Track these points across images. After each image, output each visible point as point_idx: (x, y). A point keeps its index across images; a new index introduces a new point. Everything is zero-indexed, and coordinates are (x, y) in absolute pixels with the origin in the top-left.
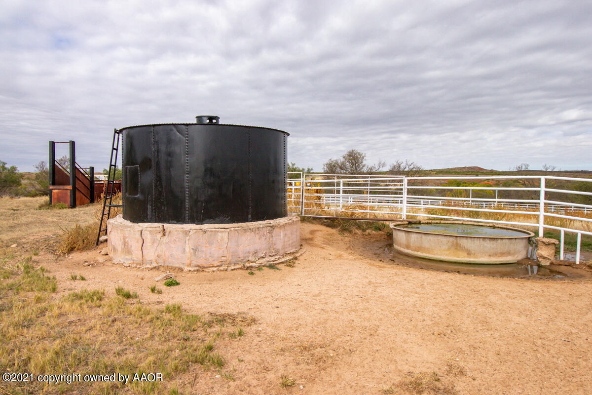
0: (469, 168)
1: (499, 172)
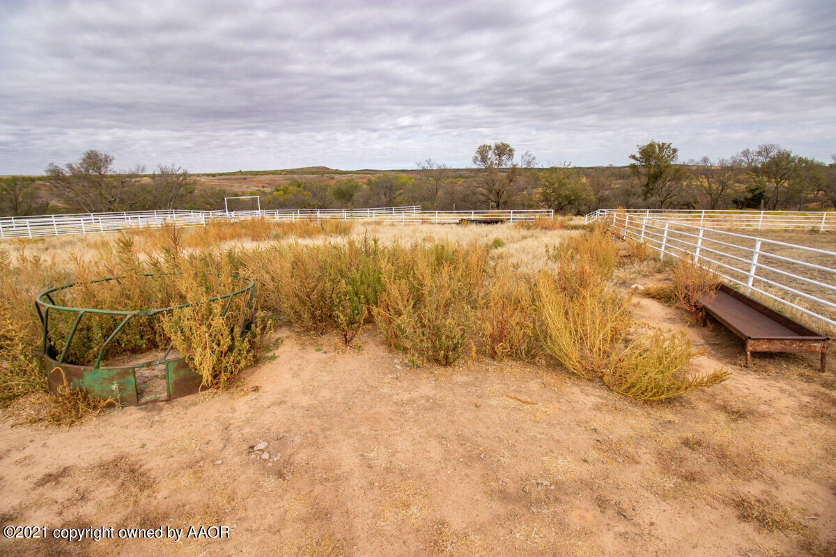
0: (317, 167)
1: (342, 171)
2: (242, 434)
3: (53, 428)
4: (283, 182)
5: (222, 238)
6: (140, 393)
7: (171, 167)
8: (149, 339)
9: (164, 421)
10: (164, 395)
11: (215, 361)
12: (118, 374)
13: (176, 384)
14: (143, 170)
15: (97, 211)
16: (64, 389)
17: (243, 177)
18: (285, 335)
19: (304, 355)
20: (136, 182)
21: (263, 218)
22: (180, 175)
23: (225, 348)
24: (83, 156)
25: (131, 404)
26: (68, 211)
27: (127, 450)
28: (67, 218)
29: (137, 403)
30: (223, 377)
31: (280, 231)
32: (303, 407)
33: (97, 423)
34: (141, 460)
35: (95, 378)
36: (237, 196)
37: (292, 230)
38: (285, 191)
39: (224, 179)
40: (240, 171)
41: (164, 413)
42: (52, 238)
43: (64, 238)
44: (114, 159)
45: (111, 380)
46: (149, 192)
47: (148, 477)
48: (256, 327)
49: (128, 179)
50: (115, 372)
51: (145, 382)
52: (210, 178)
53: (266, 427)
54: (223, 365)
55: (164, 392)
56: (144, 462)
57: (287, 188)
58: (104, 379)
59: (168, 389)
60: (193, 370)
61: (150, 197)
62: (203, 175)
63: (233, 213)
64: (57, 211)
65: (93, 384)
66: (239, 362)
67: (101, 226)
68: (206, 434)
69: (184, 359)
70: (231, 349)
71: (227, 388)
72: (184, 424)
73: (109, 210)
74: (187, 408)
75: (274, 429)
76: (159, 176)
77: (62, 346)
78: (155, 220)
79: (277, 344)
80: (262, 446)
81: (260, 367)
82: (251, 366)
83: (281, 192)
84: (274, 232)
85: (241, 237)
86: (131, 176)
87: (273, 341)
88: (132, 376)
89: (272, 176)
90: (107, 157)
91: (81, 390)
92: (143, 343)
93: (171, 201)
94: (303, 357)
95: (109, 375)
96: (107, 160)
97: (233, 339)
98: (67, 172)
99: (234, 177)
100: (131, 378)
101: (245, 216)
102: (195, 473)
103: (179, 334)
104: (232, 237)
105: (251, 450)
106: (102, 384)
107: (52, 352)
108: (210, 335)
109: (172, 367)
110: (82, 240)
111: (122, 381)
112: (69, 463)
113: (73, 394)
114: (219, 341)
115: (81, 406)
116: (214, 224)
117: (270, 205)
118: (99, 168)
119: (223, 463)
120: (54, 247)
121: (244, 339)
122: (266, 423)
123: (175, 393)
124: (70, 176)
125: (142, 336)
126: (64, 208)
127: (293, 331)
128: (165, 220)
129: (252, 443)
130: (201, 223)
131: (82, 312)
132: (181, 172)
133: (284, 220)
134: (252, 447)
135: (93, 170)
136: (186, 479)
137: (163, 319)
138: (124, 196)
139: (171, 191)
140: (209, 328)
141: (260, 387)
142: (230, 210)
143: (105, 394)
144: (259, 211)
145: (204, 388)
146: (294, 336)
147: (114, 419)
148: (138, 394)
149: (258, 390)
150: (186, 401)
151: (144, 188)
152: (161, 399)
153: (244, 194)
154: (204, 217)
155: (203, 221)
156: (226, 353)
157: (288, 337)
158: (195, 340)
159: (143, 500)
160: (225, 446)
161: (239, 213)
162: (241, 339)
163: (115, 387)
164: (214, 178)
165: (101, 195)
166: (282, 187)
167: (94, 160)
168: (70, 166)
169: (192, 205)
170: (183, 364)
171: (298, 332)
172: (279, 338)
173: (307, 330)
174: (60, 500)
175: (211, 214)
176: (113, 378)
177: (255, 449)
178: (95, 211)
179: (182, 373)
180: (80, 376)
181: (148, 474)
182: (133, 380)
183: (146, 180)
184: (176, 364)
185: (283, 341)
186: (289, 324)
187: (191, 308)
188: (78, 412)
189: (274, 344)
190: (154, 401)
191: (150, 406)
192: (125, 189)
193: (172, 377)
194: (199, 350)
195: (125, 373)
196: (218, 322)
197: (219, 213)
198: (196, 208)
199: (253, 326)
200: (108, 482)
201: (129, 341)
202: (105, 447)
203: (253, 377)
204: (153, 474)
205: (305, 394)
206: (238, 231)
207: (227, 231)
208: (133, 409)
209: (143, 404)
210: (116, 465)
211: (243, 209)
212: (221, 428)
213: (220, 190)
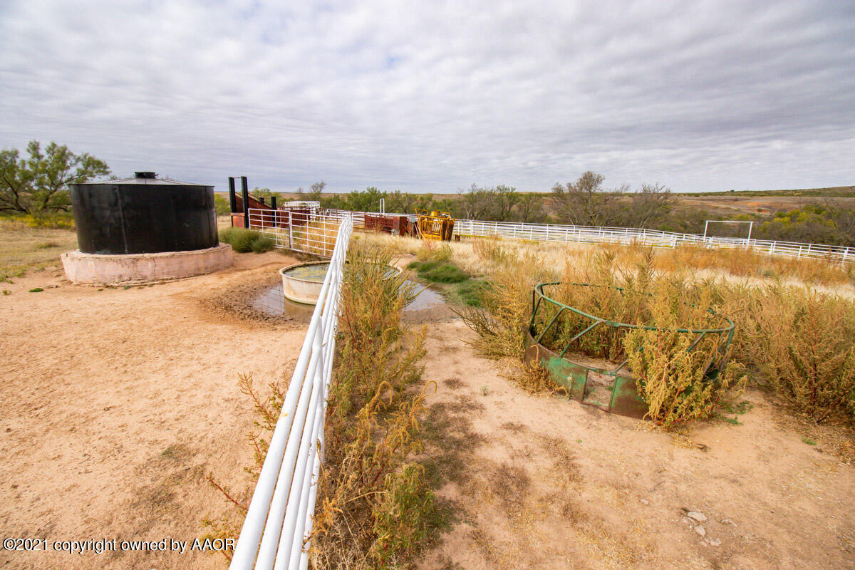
2: (676, 489)
3: (520, 390)
4: (793, 205)
5: (694, 265)
6: (586, 393)
7: (655, 186)
8: (604, 347)
9: (600, 429)
10: (605, 405)
11: (666, 397)
12: (574, 369)
13: (619, 399)
14: (626, 189)
15: (579, 224)
16: (535, 364)
17: (734, 197)
18: (757, 402)
19: (781, 439)
20: (617, 200)
21: (751, 248)
22: (661, 194)
23: (683, 387)
24: (581, 177)
25: (576, 399)
26: (558, 222)
27: (566, 437)
28: (556, 228)
29: (582, 402)
30: (670, 417)
31: (774, 268)
32: (765, 504)
33: (548, 401)
34: (575, 453)
35: (558, 364)
36: (720, 219)
37: (795, 269)
38: (793, 218)
39: (707, 200)
40: (732, 191)
41: (602, 422)
42: (544, 243)
43: (551, 244)
44: (604, 179)
45: (568, 371)
46: (627, 210)
47: (578, 472)
48: (723, 378)
49: (611, 197)
50: (573, 366)
51: (592, 386)
52: (693, 197)
53: (709, 499)
54: (675, 404)
55: (605, 403)
56: (576, 456)
57: (798, 213)
58: (563, 368)
59: (611, 401)
60: (639, 394)
61: (625, 215)
62: (685, 195)
63: (711, 239)
64: (550, 222)
65: (554, 369)
66: (692, 409)
67: (579, 237)
68: (637, 465)
69: (635, 380)
70: (688, 391)
71: (669, 430)
72: (617, 442)
73: (588, 223)
74: (623, 428)
75: (718, 506)
76: (641, 194)
77: (541, 330)
78: (625, 238)
79: (743, 407)
80: (699, 516)
81: (713, 425)
82: (704, 420)
83: (786, 219)
84: (764, 269)
85: (716, 267)
86: (613, 195)
87: (738, 402)
88: (585, 375)
89: (776, 197)
90: (599, 177)
91: (545, 370)
92: (598, 349)
93: (645, 220)
94: (779, 441)
95: (568, 367)
96: (599, 180)
97: (693, 381)
98: (566, 190)
99: (722, 197)
100: (584, 377)
101: (728, 244)
102: (620, 496)
103: (638, 353)
104: (705, 266)
105: (683, 512)
106: (560, 371)
107: (533, 332)
108: (669, 367)
109: (621, 382)
110: (564, 247)
111: (576, 376)
112: (526, 423)
113: (539, 371)
114: (677, 377)
115: (542, 382)
116: (686, 249)
117: (764, 234)
118: (590, 187)
119: (649, 505)
120: (544, 250)
121: (706, 386)
122: (708, 493)
123: (616, 408)
124: (567, 194)
125: (598, 343)
126: (556, 219)
127: (771, 401)
128: (635, 238)
129: (686, 505)
130: (671, 245)
131: (563, 308)
132: (663, 191)
133: (782, 254)
134: (686, 511)
135: (586, 188)
136: (610, 496)
137: (627, 334)
138: (604, 212)
139: (647, 210)
140: (670, 360)
141: (710, 449)
142: (709, 235)
143: (560, 381)
144: (748, 240)
145: (649, 418)
146: (770, 408)
147: (561, 405)
148: (585, 393)
149: (706, 451)
150: (623, 421)
151: (622, 207)
152: (602, 407)
153: (729, 217)
154: (676, 239)
155: (673, 244)
156: (681, 392)
157: (760, 406)
158: (653, 366)
159: (570, 490)
160: (655, 490)
161: (720, 239)
162: (702, 384)
163: (569, 378)
164: (696, 198)
165: (586, 210)
166: (788, 212)
167: (589, 180)
168: (569, 185)
169: (666, 226)
170: (631, 385)
171: (777, 405)
172: (747, 402)
173: (795, 409)
174: (515, 448)
175: (684, 237)
176: (570, 371)
177: (689, 514)
178: (578, 224)
179: (628, 392)
180: (547, 359)
181: (579, 469)
182: (585, 379)
183: (626, 199)
184: (625, 381)
185: (751, 407)
186: (767, 389)
187: (656, 332)
188: (538, 385)
189: (738, 406)
190: (596, 407)
191: (592, 409)
192: (607, 206)
193: (618, 392)
194: (655, 377)
195: (580, 370)
196: (682, 356)
197: (694, 237)
198: (669, 228)
199: (719, 375)
200: (547, 455)
201: (587, 343)
202: (551, 425)
203: (702, 432)
204: (582, 472)
205: (773, 489)
206: (712, 260)
207: (700, 258)
208: (576, 404)
209: (586, 404)
210: (556, 445)
211: (724, 235)
212: (654, 468)
213: (701, 212)
